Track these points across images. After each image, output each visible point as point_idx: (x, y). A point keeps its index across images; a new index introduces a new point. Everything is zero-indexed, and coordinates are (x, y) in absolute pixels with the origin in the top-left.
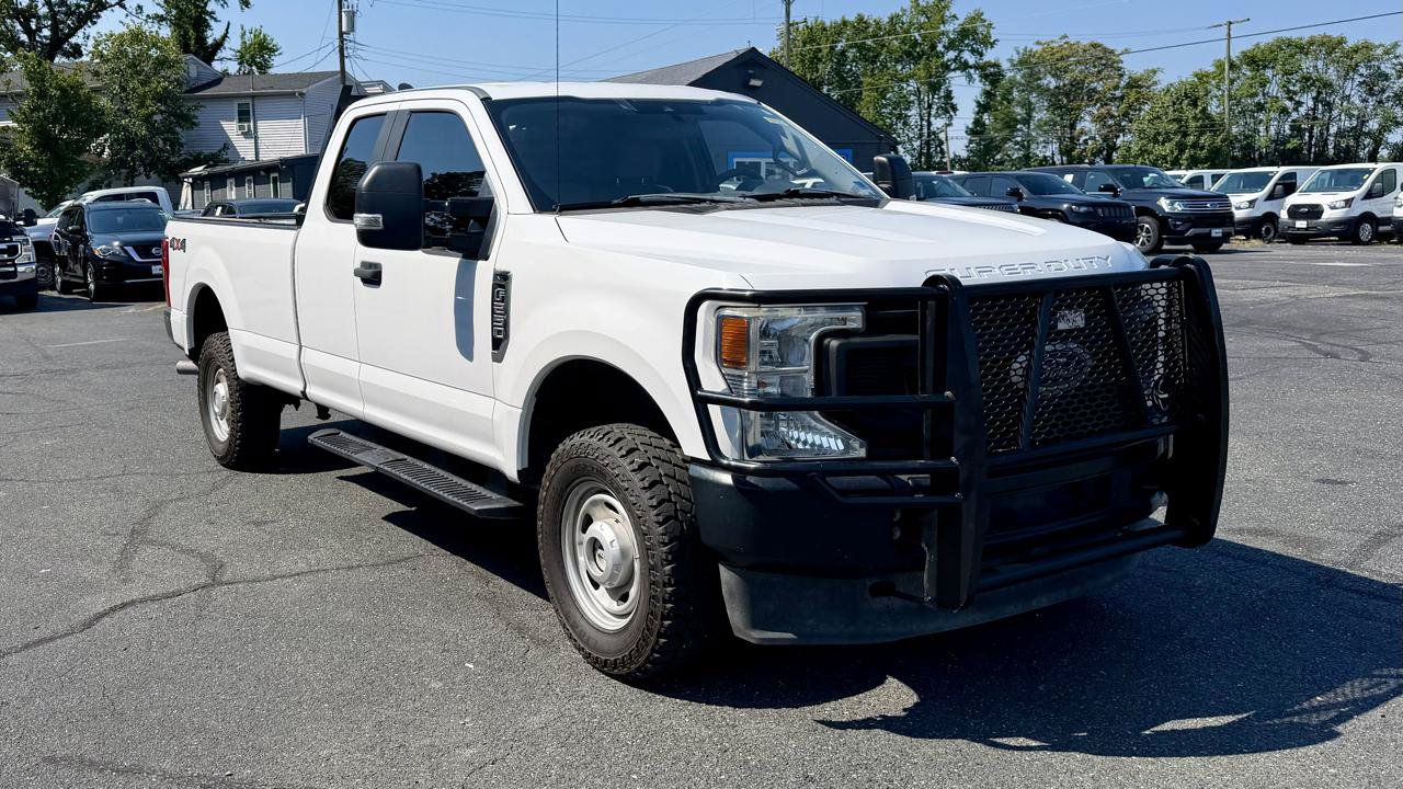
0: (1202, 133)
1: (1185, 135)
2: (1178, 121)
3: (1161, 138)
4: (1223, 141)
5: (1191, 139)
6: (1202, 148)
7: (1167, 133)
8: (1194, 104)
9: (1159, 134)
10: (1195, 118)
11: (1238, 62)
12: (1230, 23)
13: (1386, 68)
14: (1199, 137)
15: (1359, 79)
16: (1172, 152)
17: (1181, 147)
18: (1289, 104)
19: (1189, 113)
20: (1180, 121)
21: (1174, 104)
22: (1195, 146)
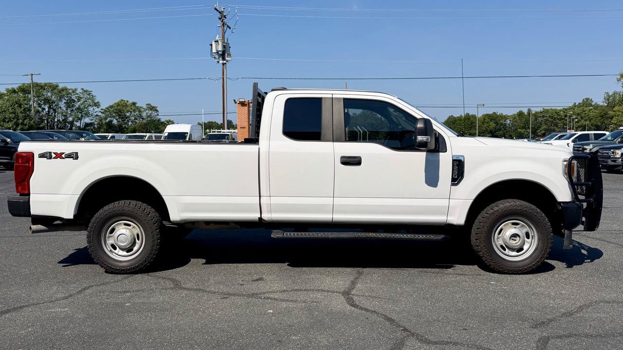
0: (25, 119)
1: (18, 119)
2: (14, 113)
3: (7, 120)
4: (34, 122)
5: (21, 121)
6: (26, 125)
7: (10, 118)
8: (20, 106)
9: (6, 118)
10: (21, 112)
11: (17, 90)
12: (32, 75)
13: (73, 97)
14: (24, 120)
15: (64, 101)
16: (13, 126)
17: (17, 125)
18: (40, 109)
19: (18, 110)
20: (15, 113)
21: (11, 106)
22: (22, 124)
